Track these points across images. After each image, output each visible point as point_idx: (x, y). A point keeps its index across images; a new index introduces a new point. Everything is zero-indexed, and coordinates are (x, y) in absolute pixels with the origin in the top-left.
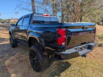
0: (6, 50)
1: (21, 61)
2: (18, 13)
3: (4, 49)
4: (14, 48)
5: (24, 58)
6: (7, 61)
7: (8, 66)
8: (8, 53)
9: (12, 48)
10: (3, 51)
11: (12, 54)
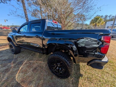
0: (7, 58)
1: (35, 69)
2: (7, 20)
3: (4, 58)
4: (17, 55)
5: (37, 64)
6: (17, 75)
7: (23, 81)
8: (12, 62)
9: (15, 55)
10: (4, 60)
11: (18, 63)
